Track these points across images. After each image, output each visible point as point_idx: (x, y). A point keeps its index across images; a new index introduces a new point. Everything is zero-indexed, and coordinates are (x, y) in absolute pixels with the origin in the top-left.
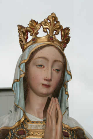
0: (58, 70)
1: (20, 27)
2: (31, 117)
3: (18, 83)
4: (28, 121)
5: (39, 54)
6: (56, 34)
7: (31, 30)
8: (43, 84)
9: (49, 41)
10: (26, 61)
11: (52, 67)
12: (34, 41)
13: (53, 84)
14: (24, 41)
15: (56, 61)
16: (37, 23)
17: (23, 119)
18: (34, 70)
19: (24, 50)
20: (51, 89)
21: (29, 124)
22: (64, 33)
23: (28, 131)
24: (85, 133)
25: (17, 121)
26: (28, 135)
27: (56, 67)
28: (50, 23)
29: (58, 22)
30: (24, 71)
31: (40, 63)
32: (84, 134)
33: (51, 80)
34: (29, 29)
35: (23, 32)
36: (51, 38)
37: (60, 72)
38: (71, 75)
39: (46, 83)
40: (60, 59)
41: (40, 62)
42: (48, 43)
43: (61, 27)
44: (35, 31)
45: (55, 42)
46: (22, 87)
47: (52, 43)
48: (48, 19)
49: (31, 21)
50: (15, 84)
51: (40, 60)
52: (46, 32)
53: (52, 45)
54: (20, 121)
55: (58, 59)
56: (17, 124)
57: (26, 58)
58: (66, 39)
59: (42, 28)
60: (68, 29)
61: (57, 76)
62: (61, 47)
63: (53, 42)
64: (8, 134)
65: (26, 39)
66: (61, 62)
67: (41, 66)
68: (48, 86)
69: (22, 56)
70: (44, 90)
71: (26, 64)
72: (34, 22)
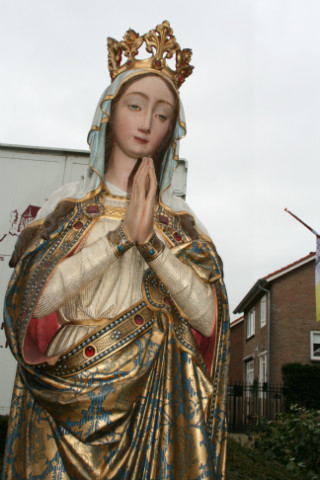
0: (163, 118)
1: (111, 42)
2: (113, 188)
3: (97, 133)
4: (108, 194)
5: (135, 87)
6: (167, 57)
7: (127, 47)
8: (136, 138)
9: (153, 67)
10: (112, 98)
11: (153, 110)
12: (130, 65)
13: (154, 138)
14: (114, 64)
15: (160, 101)
16: (137, 35)
17: (98, 191)
18: (124, 112)
19: (113, 80)
20: (149, 148)
21: (108, 198)
22: (182, 57)
23: (104, 209)
24: (196, 222)
25: (90, 190)
26: (103, 214)
27: (161, 111)
28: (159, 37)
29: (172, 37)
30: (108, 113)
31: (134, 103)
32: (193, 223)
33: (148, 132)
34: (124, 44)
35: (116, 49)
36: (157, 64)
37: (167, 122)
38: (184, 129)
39: (141, 135)
40: (169, 98)
41: (136, 100)
42: (152, 70)
43: (176, 46)
44: (133, 50)
45: (164, 71)
46: (103, 139)
47: (158, 72)
48: (156, 31)
49: (128, 32)
50: (93, 134)
51: (137, 96)
52: (151, 52)
53: (157, 75)
54: (93, 192)
55: (166, 99)
56: (88, 196)
57: (114, 92)
58: (185, 70)
59: (144, 44)
60: (188, 51)
61: (160, 128)
62: (174, 81)
63: (160, 70)
64: (72, 210)
65: (118, 62)
66: (168, 104)
67: (135, 107)
68: (144, 141)
70: (137, 148)
71: (113, 103)
72: (132, 34)
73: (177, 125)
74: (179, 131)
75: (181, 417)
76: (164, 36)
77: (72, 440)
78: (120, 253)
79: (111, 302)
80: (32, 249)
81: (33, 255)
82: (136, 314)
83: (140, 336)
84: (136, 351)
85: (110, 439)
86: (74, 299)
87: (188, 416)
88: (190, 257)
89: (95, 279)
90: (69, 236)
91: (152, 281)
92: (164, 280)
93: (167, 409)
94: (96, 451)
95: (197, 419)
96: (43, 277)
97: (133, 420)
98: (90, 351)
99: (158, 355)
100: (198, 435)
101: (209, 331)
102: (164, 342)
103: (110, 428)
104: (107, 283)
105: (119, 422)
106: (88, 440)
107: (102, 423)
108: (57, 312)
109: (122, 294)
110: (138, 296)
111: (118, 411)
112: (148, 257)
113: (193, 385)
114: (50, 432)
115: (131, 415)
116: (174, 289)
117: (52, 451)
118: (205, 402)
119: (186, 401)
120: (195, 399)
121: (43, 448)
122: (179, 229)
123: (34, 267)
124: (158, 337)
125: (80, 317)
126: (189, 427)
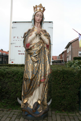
0: (41, 17)
1: (34, 7)
4: (35, 28)
5: (37, 13)
12: (36, 10)
13: (40, 20)
15: (41, 15)
17: (33, 28)
18: (36, 17)
19: (34, 12)
20: (40, 21)
32: (46, 31)
33: (39, 19)
35: (34, 8)
36: (40, 10)
51: (38, 15)
52: (39, 8)
58: (44, 10)
60: (44, 7)
64: (30, 30)
65: (35, 10)
68: (39, 21)
69: (34, 14)
70: (38, 22)
71: (34, 16)
72: (36, 6)
74: (44, 19)
75: (45, 54)
76: (41, 6)
77: (32, 57)
78: (37, 35)
79: (36, 41)
80: (26, 35)
81: (26, 36)
82: (39, 43)
83: (39, 45)
84: (39, 47)
85: (36, 57)
86: (31, 41)
87: (46, 54)
88: (45, 35)
89: (34, 39)
90: (30, 34)
91: (41, 39)
92: (42, 38)
93: (43, 53)
94: (35, 58)
95: (47, 55)
96: (27, 39)
97: (39, 55)
98: (34, 47)
99: (42, 47)
100: (47, 57)
101: (48, 44)
102: (42, 46)
103: (36, 55)
104: (35, 39)
105: (37, 55)
106: (34, 57)
107: (35, 55)
108: (29, 43)
109: (37, 40)
110: (39, 40)
111: (37, 53)
112: (40, 35)
113: (46, 51)
114: (29, 56)
115: (39, 54)
116: (43, 39)
117: (30, 58)
118: (48, 53)
119: (45, 53)
120: (46, 52)
121: (29, 58)
122: (44, 32)
123: (26, 38)
124: (42, 45)
125: (32, 43)
126: (46, 56)
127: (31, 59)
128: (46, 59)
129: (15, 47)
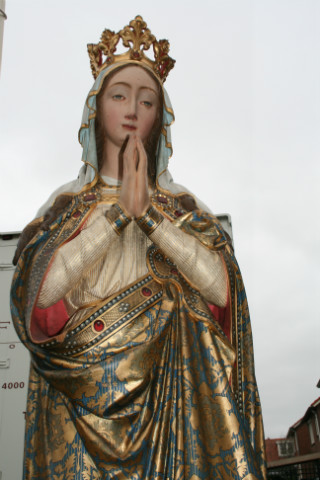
0: (148, 104)
1: (90, 46)
2: (106, 179)
3: (87, 130)
4: (104, 185)
5: (117, 78)
6: (144, 49)
7: (105, 46)
8: (125, 126)
9: (132, 58)
10: (96, 93)
11: (137, 98)
14: (95, 65)
15: (142, 88)
16: (113, 34)
17: (93, 184)
18: (109, 105)
21: (104, 189)
22: (160, 49)
23: (101, 196)
24: (197, 201)
25: (85, 183)
26: (101, 200)
27: (146, 96)
28: (134, 31)
29: (146, 29)
30: (95, 108)
31: (117, 93)
32: (194, 201)
33: (134, 117)
34: (102, 44)
36: (135, 55)
37: (154, 108)
38: (172, 115)
39: (128, 122)
40: (151, 84)
41: (121, 90)
42: (132, 61)
43: (151, 38)
44: (111, 47)
45: (143, 61)
46: (93, 133)
47: (137, 62)
48: (130, 26)
49: (104, 32)
50: (83, 133)
51: (121, 87)
52: (128, 46)
53: (136, 65)
54: (89, 184)
55: (148, 86)
56: (84, 189)
57: (98, 88)
59: (121, 41)
61: (146, 115)
62: (155, 70)
63: (139, 60)
64: (70, 202)
66: (151, 89)
67: (119, 96)
71: (98, 98)
72: (108, 35)
73: (165, 112)
74: (168, 118)
75: (204, 387)
76: (138, 30)
77: (91, 419)
79: (117, 277)
80: (34, 241)
81: (35, 247)
82: (143, 286)
83: (148, 308)
84: (147, 321)
85: (129, 411)
86: (80, 283)
87: (212, 386)
88: (194, 228)
89: (100, 260)
90: (68, 225)
91: (157, 256)
92: (168, 251)
93: (187, 375)
94: (118, 425)
95: (221, 387)
96: (45, 265)
97: (153, 391)
98: (99, 325)
99: (170, 322)
100: (226, 404)
101: (222, 296)
102: (176, 311)
104: (110, 263)
105: (137, 392)
106: (107, 413)
107: (119, 395)
109: (129, 268)
110: (144, 270)
113: (213, 353)
114: (67, 415)
115: (150, 383)
116: (178, 259)
117: (71, 433)
118: (229, 370)
119: (207, 370)
120: (216, 367)
121: (62, 432)
122: (179, 208)
123: (36, 256)
124: (168, 305)
126: (214, 396)
127: (81, 434)
128: (222, 431)
129: (5, 386)
